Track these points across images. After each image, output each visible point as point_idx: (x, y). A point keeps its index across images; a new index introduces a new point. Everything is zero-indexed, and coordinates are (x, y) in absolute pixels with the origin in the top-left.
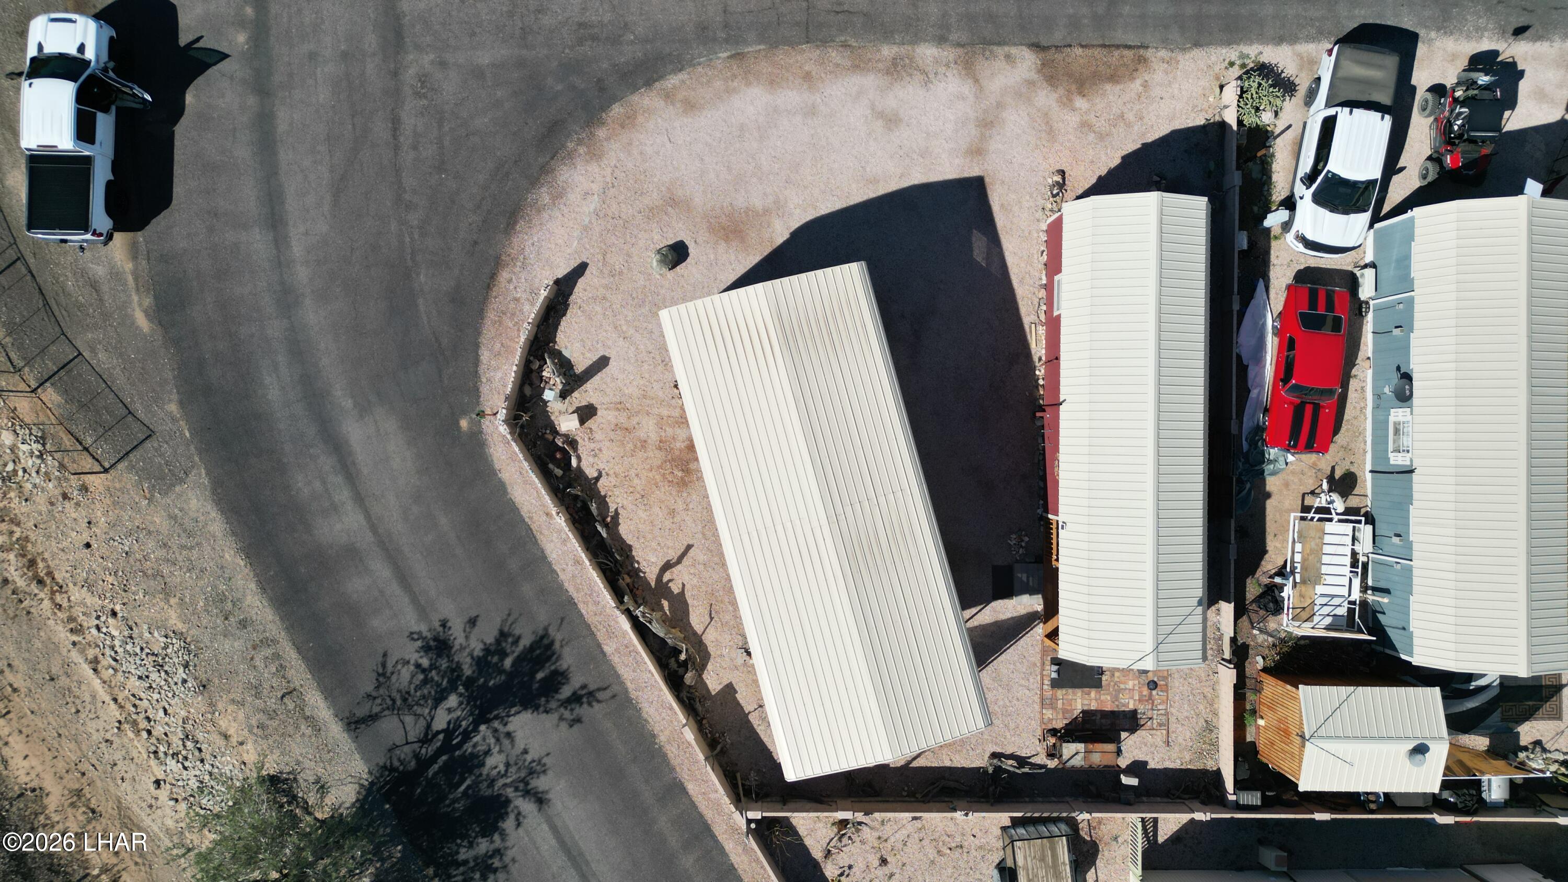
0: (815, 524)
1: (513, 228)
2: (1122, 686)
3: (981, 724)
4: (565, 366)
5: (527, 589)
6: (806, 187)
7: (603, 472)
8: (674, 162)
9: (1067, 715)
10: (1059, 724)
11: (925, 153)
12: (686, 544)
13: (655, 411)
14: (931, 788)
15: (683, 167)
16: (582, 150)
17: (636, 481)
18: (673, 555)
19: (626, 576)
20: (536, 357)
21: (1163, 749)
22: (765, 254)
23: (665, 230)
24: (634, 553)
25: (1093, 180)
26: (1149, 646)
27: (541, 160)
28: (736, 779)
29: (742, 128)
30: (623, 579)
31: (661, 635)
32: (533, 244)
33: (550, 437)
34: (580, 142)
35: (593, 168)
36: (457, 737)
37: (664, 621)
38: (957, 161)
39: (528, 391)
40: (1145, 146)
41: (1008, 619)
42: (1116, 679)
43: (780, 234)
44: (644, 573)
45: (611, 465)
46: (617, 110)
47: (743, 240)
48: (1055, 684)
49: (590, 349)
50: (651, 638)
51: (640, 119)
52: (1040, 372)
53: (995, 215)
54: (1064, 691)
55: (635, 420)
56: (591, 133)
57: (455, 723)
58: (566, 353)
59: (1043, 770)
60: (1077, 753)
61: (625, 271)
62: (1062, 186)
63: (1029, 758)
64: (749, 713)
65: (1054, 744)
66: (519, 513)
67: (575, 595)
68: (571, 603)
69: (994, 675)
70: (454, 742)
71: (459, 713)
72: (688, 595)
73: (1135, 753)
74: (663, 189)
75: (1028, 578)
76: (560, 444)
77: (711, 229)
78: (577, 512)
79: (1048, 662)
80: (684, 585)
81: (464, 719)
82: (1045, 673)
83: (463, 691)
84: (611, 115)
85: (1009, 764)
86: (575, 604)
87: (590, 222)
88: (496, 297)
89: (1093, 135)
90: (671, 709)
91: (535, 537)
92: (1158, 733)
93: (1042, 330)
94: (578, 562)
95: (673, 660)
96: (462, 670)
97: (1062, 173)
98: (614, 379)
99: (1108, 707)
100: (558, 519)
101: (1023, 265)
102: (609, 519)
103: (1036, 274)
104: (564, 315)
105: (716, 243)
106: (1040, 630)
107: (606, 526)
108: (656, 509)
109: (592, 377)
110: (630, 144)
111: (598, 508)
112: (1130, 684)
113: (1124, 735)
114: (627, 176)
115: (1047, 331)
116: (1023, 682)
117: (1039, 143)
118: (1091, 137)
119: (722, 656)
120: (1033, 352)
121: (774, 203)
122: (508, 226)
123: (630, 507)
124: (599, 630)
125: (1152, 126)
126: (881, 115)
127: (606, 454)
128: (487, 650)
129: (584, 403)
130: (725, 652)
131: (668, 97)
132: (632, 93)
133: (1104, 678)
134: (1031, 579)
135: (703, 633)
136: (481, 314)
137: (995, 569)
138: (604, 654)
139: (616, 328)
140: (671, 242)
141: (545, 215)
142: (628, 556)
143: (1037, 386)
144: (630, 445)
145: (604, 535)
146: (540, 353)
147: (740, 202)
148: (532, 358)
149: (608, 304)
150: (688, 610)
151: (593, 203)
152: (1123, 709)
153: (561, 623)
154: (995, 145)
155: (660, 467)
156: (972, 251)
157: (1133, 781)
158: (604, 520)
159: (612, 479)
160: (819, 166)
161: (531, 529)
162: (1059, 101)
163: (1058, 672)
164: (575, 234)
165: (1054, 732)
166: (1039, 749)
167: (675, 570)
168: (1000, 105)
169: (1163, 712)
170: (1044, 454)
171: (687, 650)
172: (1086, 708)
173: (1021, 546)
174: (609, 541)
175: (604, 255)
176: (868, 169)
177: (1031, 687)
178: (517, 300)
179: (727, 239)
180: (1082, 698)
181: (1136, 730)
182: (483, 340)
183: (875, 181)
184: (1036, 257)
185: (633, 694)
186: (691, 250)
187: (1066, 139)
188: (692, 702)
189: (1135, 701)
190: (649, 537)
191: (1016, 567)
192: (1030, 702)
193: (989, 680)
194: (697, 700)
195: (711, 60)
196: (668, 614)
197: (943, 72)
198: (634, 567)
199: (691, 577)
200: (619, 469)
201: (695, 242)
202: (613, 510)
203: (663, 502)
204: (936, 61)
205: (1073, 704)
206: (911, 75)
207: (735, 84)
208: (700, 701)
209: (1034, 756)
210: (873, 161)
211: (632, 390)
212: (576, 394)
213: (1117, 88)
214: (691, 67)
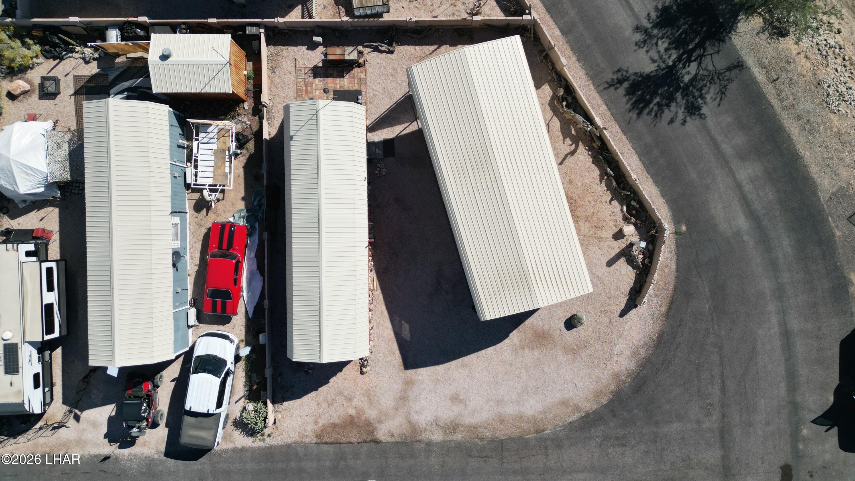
0: (508, 176)
1: (659, 334)
3: (414, 68)
4: (631, 261)
5: (648, 139)
6: (501, 361)
7: (608, 203)
8: (573, 373)
9: (352, 75)
10: (356, 70)
11: (437, 382)
12: (563, 165)
14: (427, 34)
15: (568, 371)
16: (623, 378)
17: (591, 199)
18: (570, 159)
19: (596, 147)
20: (647, 265)
21: (298, 57)
22: (522, 325)
23: (578, 336)
24: (591, 159)
25: (345, 369)
26: (321, 113)
27: (645, 372)
29: (537, 393)
30: (597, 145)
31: (577, 115)
32: (648, 326)
33: (638, 222)
34: (624, 382)
35: (617, 368)
36: (684, 58)
37: (575, 123)
38: (419, 378)
39: (651, 247)
40: (316, 390)
41: (385, 128)
43: (515, 336)
44: (585, 149)
45: (604, 207)
46: (604, 400)
47: (535, 332)
48: (359, 92)
49: (617, 270)
50: (582, 113)
51: (592, 396)
52: (371, 264)
53: (398, 349)
54: (354, 88)
55: (592, 232)
56: (618, 387)
57: (685, 66)
58: (630, 268)
59: (366, 44)
60: (349, 54)
61: (598, 313)
62: (362, 366)
63: (372, 51)
65: (360, 59)
66: (653, 180)
67: (623, 136)
68: (624, 132)
69: (392, 97)
70: (686, 55)
71: (684, 71)
72: (561, 137)
73: (314, 54)
74: (579, 358)
76: (633, 218)
77: (552, 337)
78: (623, 181)
79: (363, 104)
80: (564, 143)
81: (680, 68)
82: (365, 98)
83: (681, 84)
84: (608, 398)
85: (384, 47)
86: (622, 131)
87: (618, 340)
88: (668, 297)
89: (345, 394)
90: (571, 75)
91: (645, 167)
92: (301, 66)
94: (623, 154)
95: (570, 102)
96: (681, 95)
97: (362, 373)
98: (603, 254)
99: (329, 80)
100: (636, 177)
101: (382, 322)
102: (605, 178)
103: (374, 317)
104: (631, 289)
105: (549, 330)
107: (607, 174)
108: (579, 184)
109: (616, 255)
110: (597, 382)
111: (612, 184)
113: (320, 64)
114: (599, 365)
116: (377, 93)
117: (375, 389)
118: (346, 393)
120: (375, 275)
121: (518, 353)
122: (662, 335)
123: (594, 185)
124: (609, 117)
125: (312, 400)
126: (461, 402)
127: (607, 214)
128: (668, 106)
129: (620, 241)
131: (577, 408)
132: (597, 410)
134: (374, 150)
135: (552, 117)
136: (676, 288)
137: (393, 155)
138: (606, 104)
139: (603, 282)
140: (574, 330)
141: (642, 342)
142: (594, 158)
143: (372, 256)
144: (594, 218)
145: (608, 169)
146: (644, 267)
147: (537, 352)
148: (649, 264)
149: (607, 295)
150: (561, 129)
151: (617, 350)
152: (321, 79)
153: (629, 122)
154: (398, 387)
155: (578, 207)
156: (410, 329)
157: (315, 39)
158: (608, 177)
159: (603, 199)
160: (494, 373)
161: (647, 171)
162: (364, 412)
163: (358, 97)
164: (626, 332)
165: (360, 66)
166: (367, 56)
167: (568, 151)
168: (396, 409)
169: (299, 77)
171: (562, 107)
172: (342, 79)
173: (379, 168)
174: (606, 166)
175: (610, 321)
176: (467, 372)
177: (372, 91)
178: (657, 296)
179: (544, 332)
180: (344, 84)
181: (314, 67)
182: (675, 274)
183: (464, 366)
184: (375, 327)
185: (590, 83)
186: (563, 326)
187: (360, 392)
188: (559, 79)
189: (315, 84)
190: (583, 169)
191: (381, 157)
192: (372, 82)
193: (396, 94)
194: (556, 80)
195: (554, 429)
196: (572, 127)
197: (428, 426)
198: (591, 152)
199: (560, 147)
200: (600, 205)
201: (561, 330)
202: (603, 183)
203: (575, 188)
204: (432, 432)
205: (349, 81)
206: (445, 424)
207: (541, 416)
208: (554, 80)
209: (370, 52)
210: (465, 377)
211: (593, 249)
212: (624, 246)
213: (332, 420)
214: (565, 425)
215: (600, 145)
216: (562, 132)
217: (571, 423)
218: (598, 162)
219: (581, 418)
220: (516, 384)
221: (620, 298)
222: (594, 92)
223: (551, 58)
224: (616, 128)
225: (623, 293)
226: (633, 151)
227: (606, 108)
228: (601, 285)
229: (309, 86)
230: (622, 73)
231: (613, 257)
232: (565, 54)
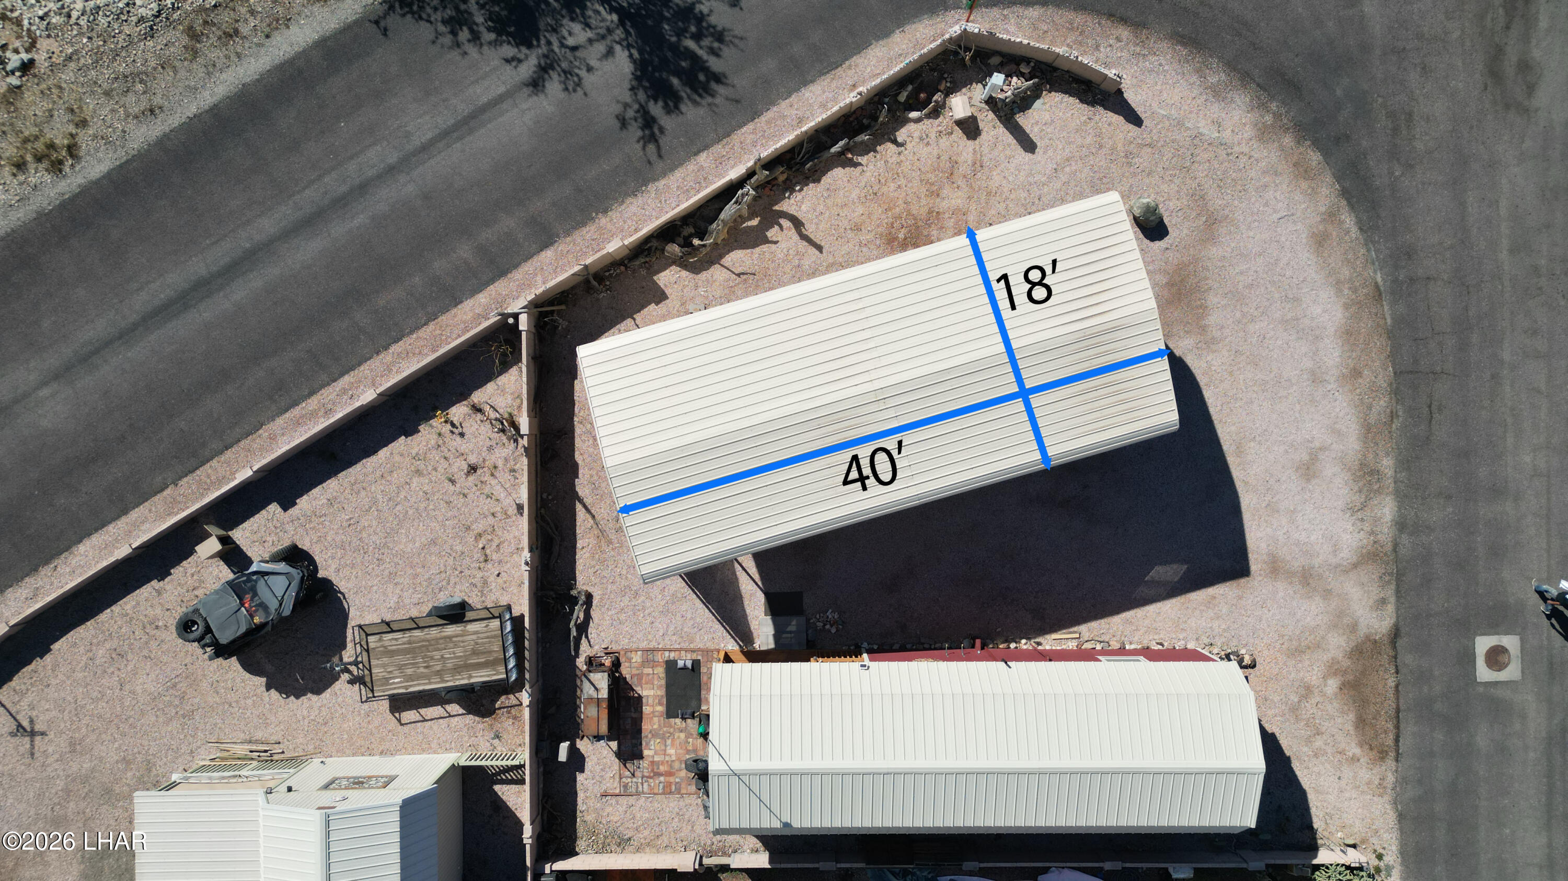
0: (873, 375)
1: (1178, 42)
2: (669, 742)
3: (645, 570)
4: (1024, 102)
5: (769, 65)
6: (1231, 374)
7: (903, 148)
8: (1256, 223)
9: (635, 679)
10: (625, 671)
11: (1272, 508)
12: (823, 244)
13: (973, 207)
14: (552, 525)
15: (1251, 234)
16: (1269, 119)
17: (892, 186)
18: (810, 229)
19: (785, 176)
20: (1034, 68)
21: (599, 790)
23: (1180, 214)
24: (811, 185)
26: (736, 765)
27: (1256, 73)
28: (559, 304)
29: (1297, 300)
30: (782, 173)
31: (723, 216)
32: (1161, 65)
33: (943, 87)
34: (1277, 116)
35: (1249, 132)
37: (739, 218)
38: (1265, 545)
39: (995, 60)
40: (1288, 760)
41: (744, 611)
42: (677, 735)
43: (1181, 345)
44: (789, 198)
45: (911, 157)
46: (1315, 157)
47: (1171, 303)
48: (671, 665)
49: (1043, 130)
50: (716, 206)
51: (1304, 185)
52: (1024, 644)
53: (1202, 591)
54: (663, 675)
55: (962, 183)
56: (1288, 129)
58: (1038, 104)
59: (573, 653)
60: (596, 689)
61: (1131, 170)
62: (1239, 665)
63: (587, 637)
64: (634, 319)
65: (604, 665)
66: (855, 55)
67: (763, 118)
68: (755, 115)
69: (679, 595)
72: (765, 248)
73: (592, 757)
74: (1226, 212)
75: (791, 632)
76: (935, 98)
77: (1181, 267)
78: (857, 119)
79: (695, 656)
80: (776, 242)
82: (683, 653)
84: (1309, 151)
85: (579, 614)
86: (753, 119)
87: (1188, 129)
88: (1099, 24)
89: (1296, 700)
90: (636, 231)
91: (827, 73)
92: (616, 784)
93: (1072, 645)
94: (801, 121)
95: (693, 231)
97: (1253, 665)
98: (1009, 159)
99: (646, 726)
100: (854, 93)
101: (1147, 622)
102: (850, 156)
103: (1136, 639)
104: (1082, 101)
105: (1166, 272)
106: (731, 646)
107: (842, 153)
108: (860, 210)
109: (1011, 133)
110: (1276, 173)
111: (862, 142)
112: (671, 751)
113: (614, 745)
114: (1241, 170)
115: (1072, 650)
116: (672, 628)
118: (1294, 698)
119: (696, 287)
120: (1048, 637)
121: (1213, 338)
122: (1181, 36)
123: (864, 179)
124: (723, 147)
125: (1308, 767)
126: (1314, 457)
127: (924, 151)
129: (981, 125)
130: (701, 291)
131: (1331, 216)
132: (1333, 174)
133: (678, 721)
134: (793, 638)
135: (722, 266)
136: (1080, 7)
137: (798, 596)
138: (696, 154)
139: (1068, 160)
140: (1166, 221)
141: (1194, 78)
142: (807, 178)
143: (1008, 641)
144: (933, 179)
145: (833, 150)
146: (1038, 74)
147: (1213, 299)
148: (1034, 65)
149: (1094, 151)
150: (748, 248)
151: (1210, 133)
152: (644, 743)
153: (737, 102)
154: (1282, 589)
155: (909, 213)
156: (1162, 564)
157: (563, 756)
158: (850, 150)
159: (895, 159)
160: (1255, 388)
161: (836, 68)
162: (1334, 661)
163: (685, 668)
164: (1173, 112)
165: (617, 664)
166: (596, 647)
167: (793, 233)
168: (1327, 594)
169: (640, 789)
170: (930, 649)
171: (704, 246)
172: (644, 700)
173: (825, 625)
174: (826, 155)
175: (1149, 145)
176: (1252, 444)
177: (667, 639)
178: (1097, 47)
179: (1170, 284)
180: (655, 696)
181: (619, 759)
182: (1051, 10)
183: (1240, 452)
184: (1156, 637)
185: (652, 187)
186: (1158, 244)
187: (1291, 669)
188: (646, 253)
189: (653, 757)
190: (829, 202)
191: (802, 620)
192: (650, 637)
193: (673, 589)
194: (648, 259)
195: (1374, 264)
196: (744, 225)
197: (1365, 528)
198: (795, 185)
199: (785, 250)
200: (906, 166)
201: (1167, 249)
202: (860, 160)
203: (869, 218)
204: (1376, 520)
205: (649, 686)
206: (1360, 492)
207: (1346, 292)
208: (646, 262)
209: (589, 642)
210: (1263, 450)
211: (996, 179)
212: (991, 115)
213: (1350, 727)
214: (1365, 240)
215: (783, 166)
216: (754, 246)
217: (1361, 229)
218: (816, 171)
219: (1352, 206)
220: (1279, 342)
221: (1100, 124)
222: (672, 178)
223: (602, 269)
224: (745, 132)
225: (1090, 119)
226: (793, 96)
227: (703, 155)
228: (1073, 164)
229: (658, 768)
230: (631, 119)
231: (1015, 138)
232: (593, 240)
